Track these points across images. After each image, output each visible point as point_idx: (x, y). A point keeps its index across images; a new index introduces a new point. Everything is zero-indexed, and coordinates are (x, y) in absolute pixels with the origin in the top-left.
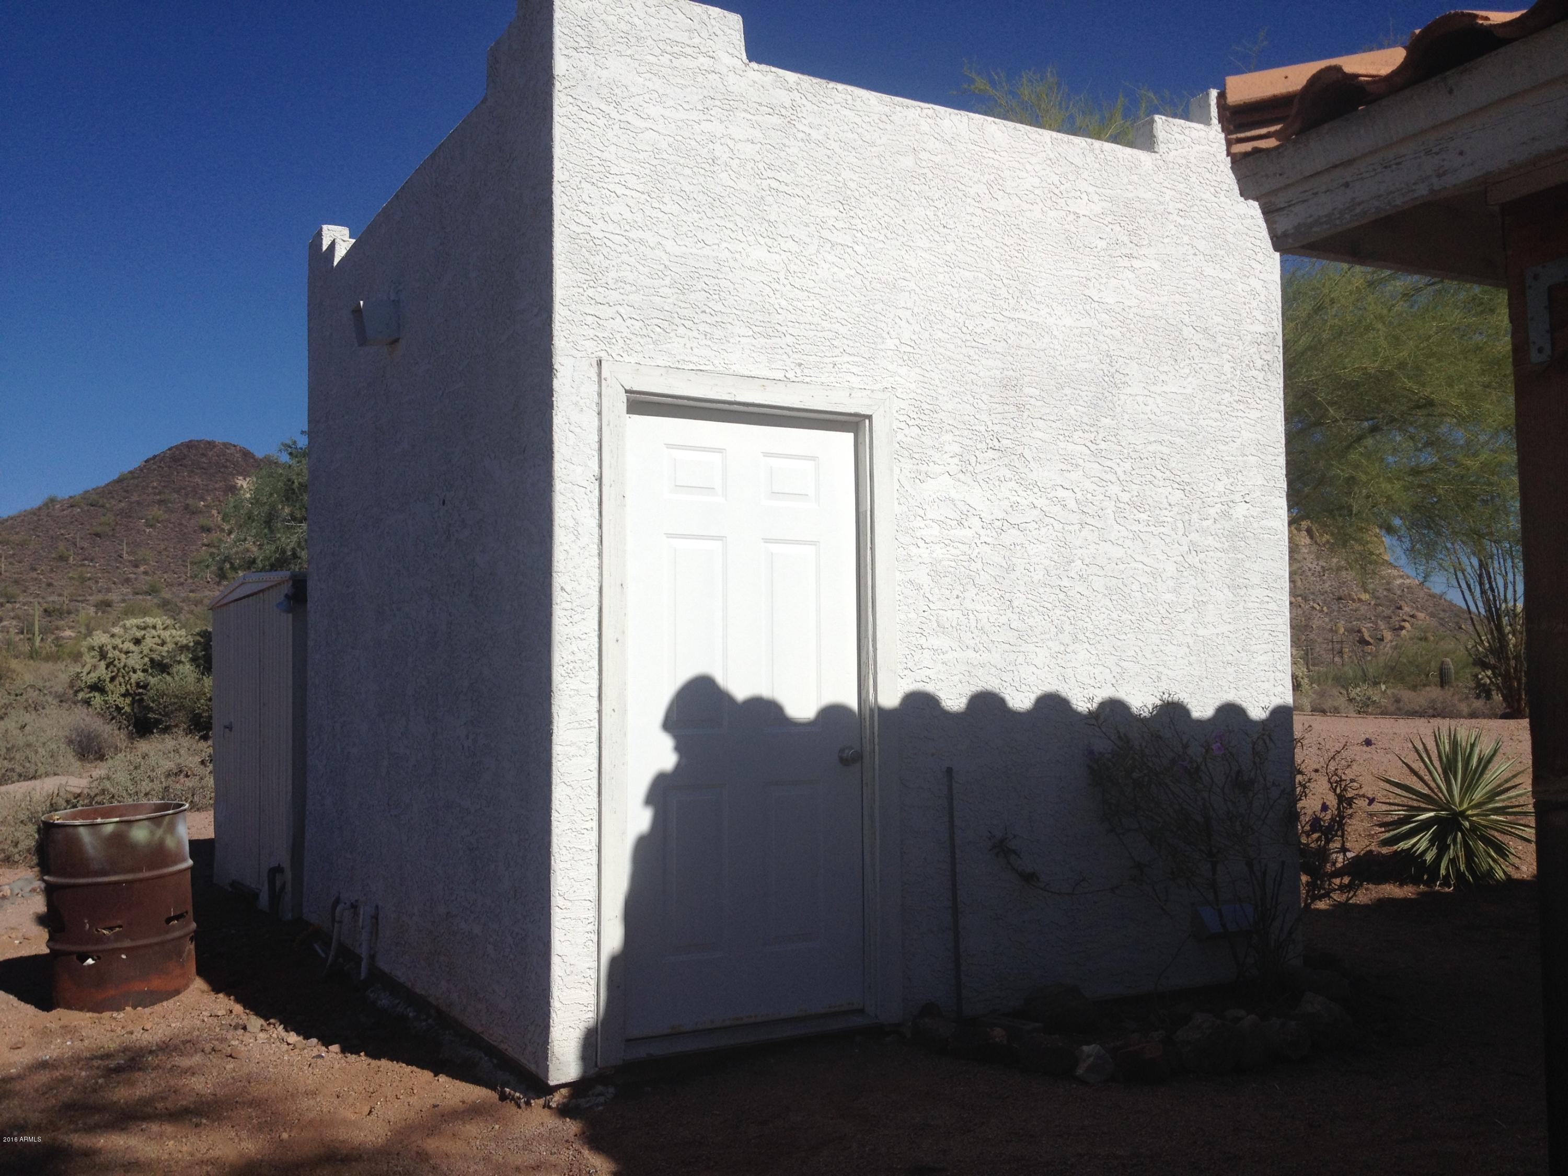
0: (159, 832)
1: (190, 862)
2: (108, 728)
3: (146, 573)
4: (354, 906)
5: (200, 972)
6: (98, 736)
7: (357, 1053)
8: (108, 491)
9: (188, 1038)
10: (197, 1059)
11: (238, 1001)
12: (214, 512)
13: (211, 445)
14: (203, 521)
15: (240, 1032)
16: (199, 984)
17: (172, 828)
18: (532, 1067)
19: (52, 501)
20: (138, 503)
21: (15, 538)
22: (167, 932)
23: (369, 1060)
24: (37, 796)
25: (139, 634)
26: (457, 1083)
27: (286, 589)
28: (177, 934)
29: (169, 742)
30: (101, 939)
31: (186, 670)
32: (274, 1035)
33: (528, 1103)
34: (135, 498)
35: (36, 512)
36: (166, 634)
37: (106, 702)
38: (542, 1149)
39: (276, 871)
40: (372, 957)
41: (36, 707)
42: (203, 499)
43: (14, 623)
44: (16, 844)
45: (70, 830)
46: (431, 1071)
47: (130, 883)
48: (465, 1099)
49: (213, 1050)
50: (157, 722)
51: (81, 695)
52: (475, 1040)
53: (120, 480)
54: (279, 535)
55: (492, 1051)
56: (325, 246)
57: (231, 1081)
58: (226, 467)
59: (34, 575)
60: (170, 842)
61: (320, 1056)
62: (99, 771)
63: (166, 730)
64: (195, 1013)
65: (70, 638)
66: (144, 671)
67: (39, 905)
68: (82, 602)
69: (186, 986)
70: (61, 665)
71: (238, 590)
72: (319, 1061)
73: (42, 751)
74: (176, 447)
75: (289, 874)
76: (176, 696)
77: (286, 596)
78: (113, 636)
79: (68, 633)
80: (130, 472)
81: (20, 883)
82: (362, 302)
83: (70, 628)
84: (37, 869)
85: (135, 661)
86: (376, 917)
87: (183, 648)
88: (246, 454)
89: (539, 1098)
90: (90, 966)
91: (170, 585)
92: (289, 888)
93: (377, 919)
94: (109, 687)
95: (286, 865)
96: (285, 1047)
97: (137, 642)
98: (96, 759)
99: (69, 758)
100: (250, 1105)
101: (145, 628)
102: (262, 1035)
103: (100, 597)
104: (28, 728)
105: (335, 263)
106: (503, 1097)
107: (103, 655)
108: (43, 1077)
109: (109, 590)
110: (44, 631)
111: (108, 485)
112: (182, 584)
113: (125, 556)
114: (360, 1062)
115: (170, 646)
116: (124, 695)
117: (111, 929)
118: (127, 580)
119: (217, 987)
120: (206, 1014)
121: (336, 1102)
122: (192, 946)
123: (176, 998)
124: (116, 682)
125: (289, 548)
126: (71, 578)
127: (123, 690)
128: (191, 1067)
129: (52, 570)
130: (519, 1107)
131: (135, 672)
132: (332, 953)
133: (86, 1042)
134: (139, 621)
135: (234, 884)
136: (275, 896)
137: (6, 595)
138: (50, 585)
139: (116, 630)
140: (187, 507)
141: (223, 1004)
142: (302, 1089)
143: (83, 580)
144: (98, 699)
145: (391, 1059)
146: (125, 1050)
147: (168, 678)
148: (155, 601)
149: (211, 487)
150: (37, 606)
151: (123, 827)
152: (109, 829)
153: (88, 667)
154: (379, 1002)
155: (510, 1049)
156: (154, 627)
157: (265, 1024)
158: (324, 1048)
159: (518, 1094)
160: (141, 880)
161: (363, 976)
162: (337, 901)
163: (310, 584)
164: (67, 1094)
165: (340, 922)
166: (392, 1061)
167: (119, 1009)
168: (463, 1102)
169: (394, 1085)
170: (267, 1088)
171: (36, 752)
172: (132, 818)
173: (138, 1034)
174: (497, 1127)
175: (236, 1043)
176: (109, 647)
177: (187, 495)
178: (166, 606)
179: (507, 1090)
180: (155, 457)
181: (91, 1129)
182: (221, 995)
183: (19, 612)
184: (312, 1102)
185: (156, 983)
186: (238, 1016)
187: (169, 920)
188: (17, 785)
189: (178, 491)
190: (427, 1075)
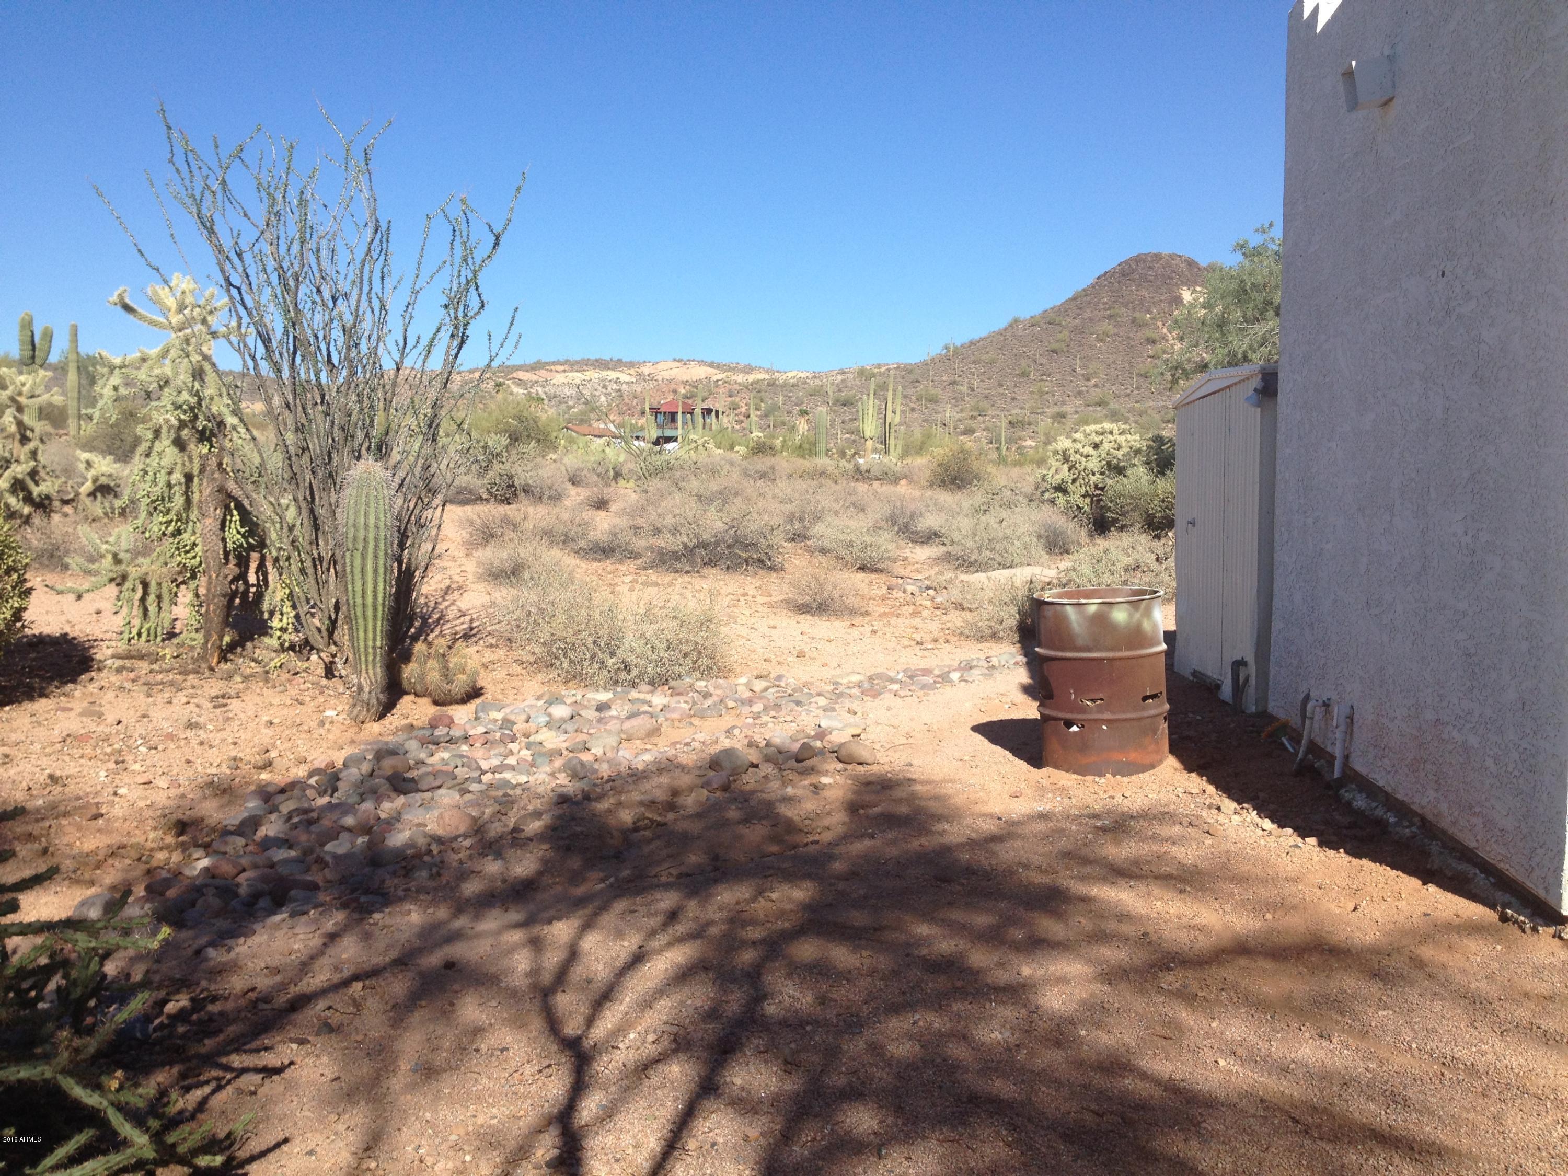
0: (1137, 615)
1: (1164, 647)
2: (1071, 525)
3: (1096, 386)
4: (1326, 705)
5: (1172, 751)
6: (1062, 533)
7: (1336, 849)
8: (1062, 310)
9: (1166, 810)
10: (1177, 829)
11: (1211, 781)
12: (1160, 324)
13: (1158, 257)
14: (1149, 333)
15: (1215, 811)
16: (1171, 762)
17: (1148, 613)
18: (1541, 893)
19: (1016, 321)
20: (1091, 319)
21: (985, 357)
22: (1144, 709)
23: (1349, 858)
24: (1018, 583)
25: (1097, 439)
26: (1450, 895)
27: (1256, 382)
28: (1152, 712)
29: (1126, 539)
30: (1084, 710)
31: (1140, 474)
32: (1248, 819)
33: (1534, 930)
34: (1087, 315)
35: (1001, 333)
36: (1121, 439)
37: (1068, 502)
38: (1555, 980)
39: (1239, 664)
40: (1347, 757)
41: (1009, 505)
42: (1149, 312)
43: (985, 433)
44: (1002, 622)
45: (1058, 607)
46: (1419, 878)
47: (1110, 660)
48: (1460, 913)
49: (1190, 824)
50: (1115, 521)
51: (1047, 496)
52: (1467, 855)
53: (1074, 299)
54: (1230, 339)
55: (1487, 869)
56: (1307, 13)
57: (1210, 856)
58: (1172, 278)
59: (1001, 390)
60: (1146, 626)
61: (1297, 846)
62: (1066, 563)
63: (1122, 528)
64: (1170, 788)
65: (1031, 447)
66: (1102, 473)
67: (1023, 676)
68: (1041, 414)
69: (1160, 762)
70: (1028, 469)
71: (1203, 388)
72: (1297, 851)
73: (1017, 543)
74: (1125, 262)
75: (1252, 669)
76: (1132, 497)
77: (1255, 390)
78: (1075, 441)
79: (1029, 443)
80: (1084, 290)
81: (1005, 657)
82: (1354, 63)
83: (1031, 438)
84: (1018, 645)
85: (1093, 464)
86: (1351, 718)
87: (1138, 452)
88: (1191, 263)
89: (1548, 925)
90: (1075, 732)
91: (1117, 396)
92: (1253, 681)
93: (1352, 720)
94: (1071, 488)
95: (1250, 658)
96: (1260, 832)
97: (1096, 446)
98: (1061, 554)
99: (1040, 552)
100: (1232, 881)
101: (1102, 434)
102: (1236, 818)
103: (1055, 409)
104: (1004, 523)
105: (1319, 30)
106: (1504, 919)
107: (1066, 459)
108: (1041, 827)
109: (1064, 403)
110: (1010, 441)
111: (1063, 304)
112: (1128, 395)
113: (1078, 370)
114: (1340, 858)
115: (1125, 450)
116: (1084, 496)
117: (1093, 700)
118: (1080, 393)
119: (1189, 768)
120: (1181, 790)
121: (1319, 893)
122: (1166, 725)
123: (1151, 772)
124: (1078, 484)
125: (1241, 351)
126: (1032, 393)
127: (1083, 492)
128: (1171, 837)
129: (1015, 386)
130: (1524, 931)
131: (1094, 474)
132: (1302, 750)
133: (1074, 800)
134: (1098, 427)
135: (1195, 673)
136: (1238, 688)
137: (977, 409)
138: (1013, 399)
139: (1077, 436)
140: (1134, 321)
141: (1195, 782)
142: (1282, 875)
143: (1041, 393)
144: (1061, 499)
145: (1374, 860)
146: (1109, 812)
147: (1125, 480)
148: (1104, 412)
149: (1156, 299)
150: (1003, 419)
151: (1104, 608)
152: (1093, 609)
153: (1053, 470)
154: (1355, 803)
155: (1512, 870)
156: (1111, 433)
157: (1238, 807)
158: (1299, 839)
159: (1522, 918)
160: (1120, 659)
161: (1336, 775)
162: (1307, 698)
163: (1281, 376)
164: (1063, 844)
165: (1312, 718)
166: (1375, 862)
167: (1101, 775)
168: (1458, 916)
169: (1380, 886)
170: (1247, 868)
171: (1013, 543)
172: (1113, 600)
173: (1119, 799)
174: (1499, 947)
175: (1212, 821)
176: (1072, 451)
177: (1134, 308)
178: (1114, 416)
179: (1509, 911)
180: (1106, 273)
181: (1083, 879)
182: (1193, 775)
183: (989, 424)
184: (1294, 889)
185: (1133, 756)
186: (1211, 796)
187: (1145, 698)
188: (997, 572)
189: (1126, 306)
190: (1415, 882)
